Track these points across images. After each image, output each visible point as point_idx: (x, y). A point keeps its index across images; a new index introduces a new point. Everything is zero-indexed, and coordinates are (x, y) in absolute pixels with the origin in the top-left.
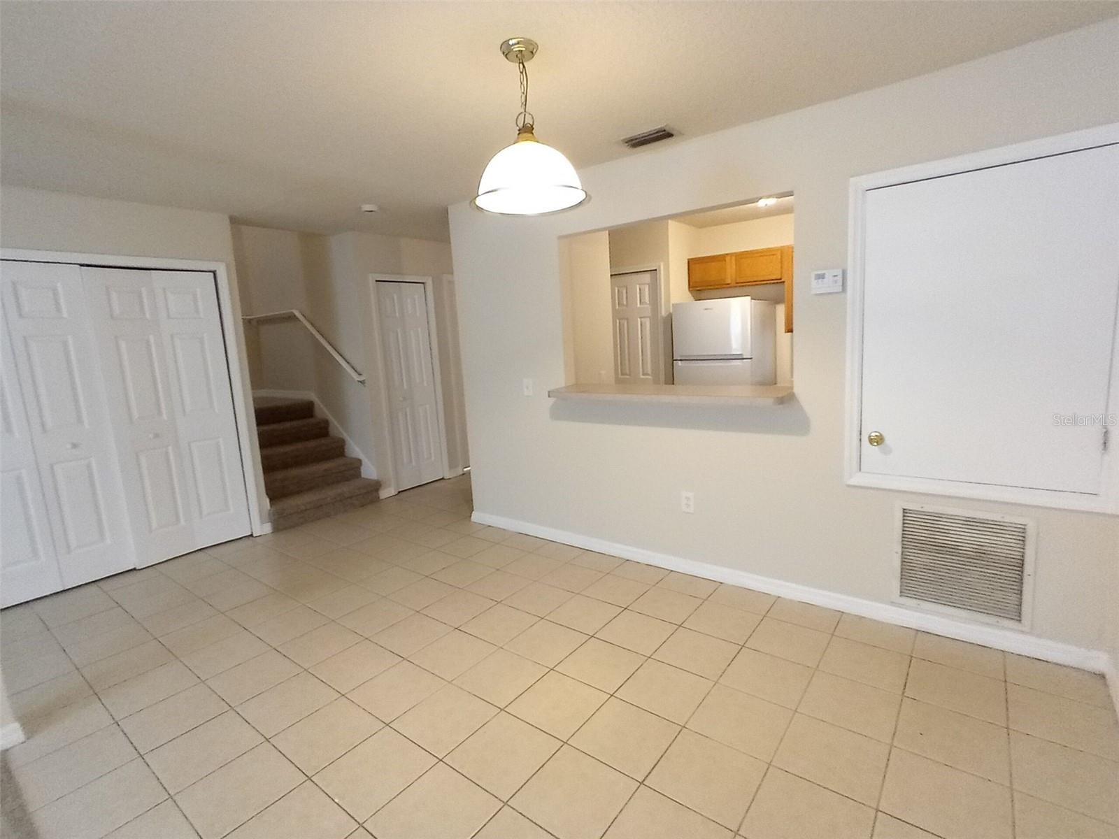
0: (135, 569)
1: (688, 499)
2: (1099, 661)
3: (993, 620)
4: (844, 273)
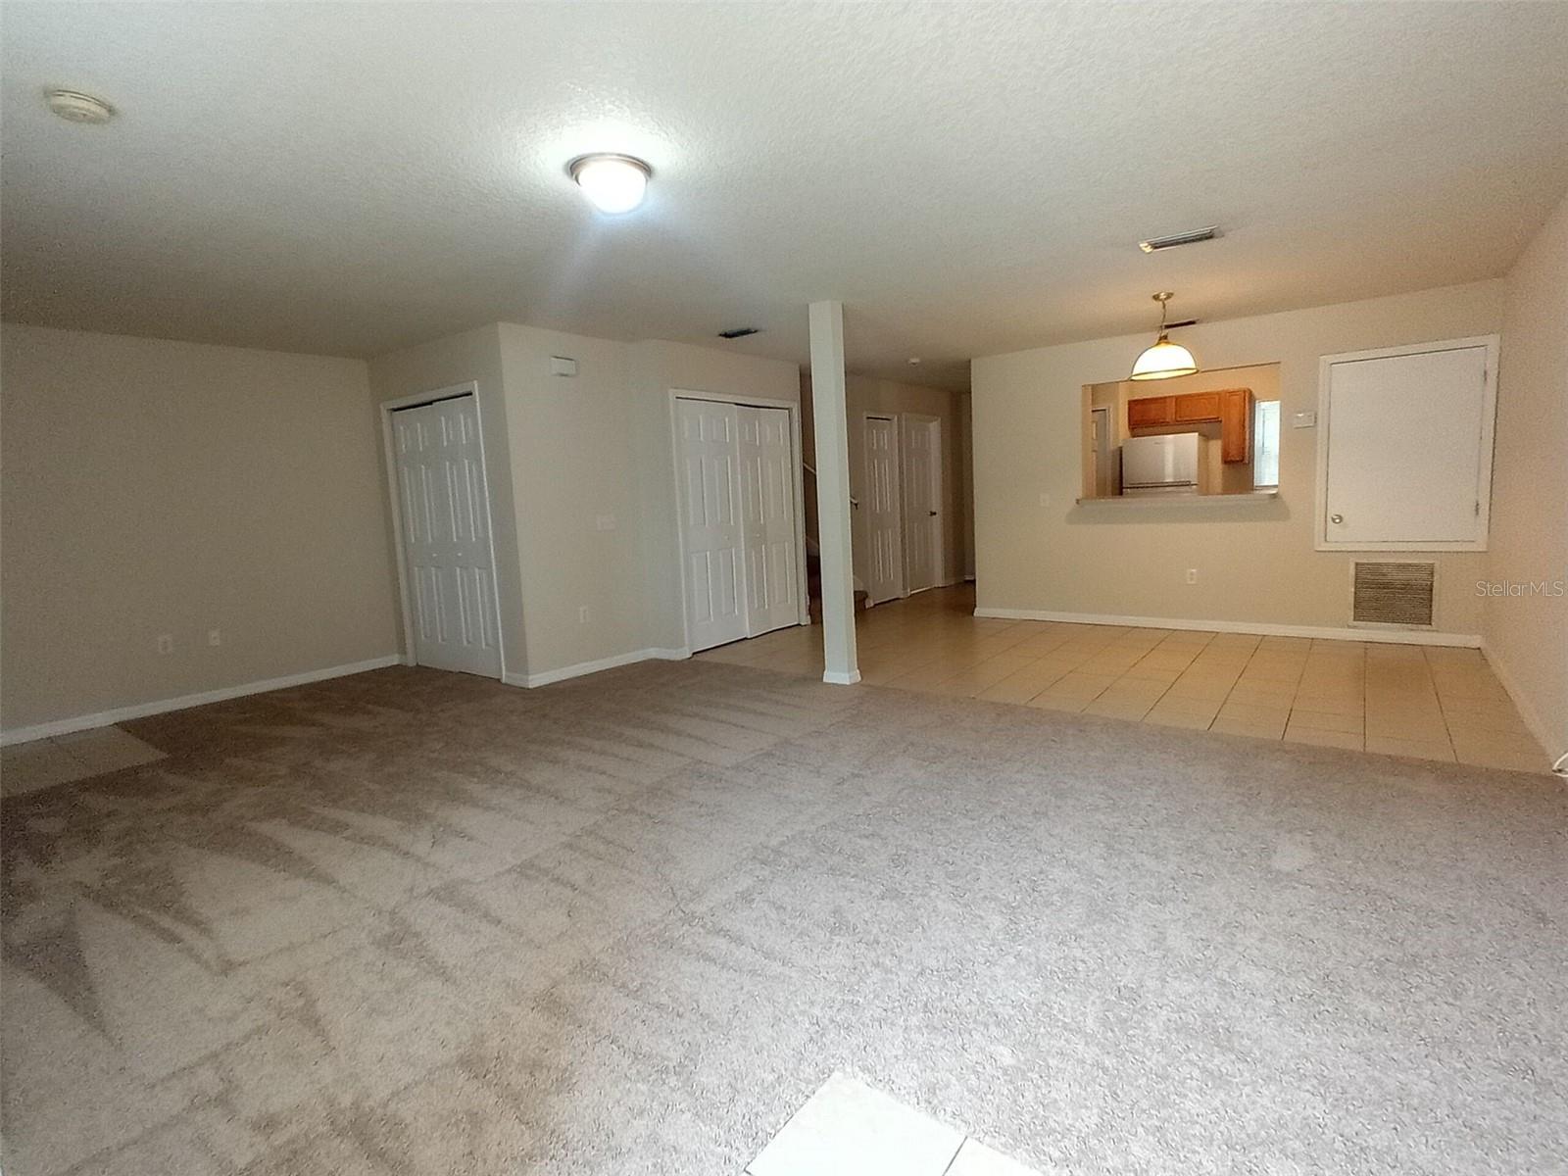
0: (746, 639)
1: (1192, 574)
2: (1476, 641)
3: (1414, 626)
4: (1316, 414)
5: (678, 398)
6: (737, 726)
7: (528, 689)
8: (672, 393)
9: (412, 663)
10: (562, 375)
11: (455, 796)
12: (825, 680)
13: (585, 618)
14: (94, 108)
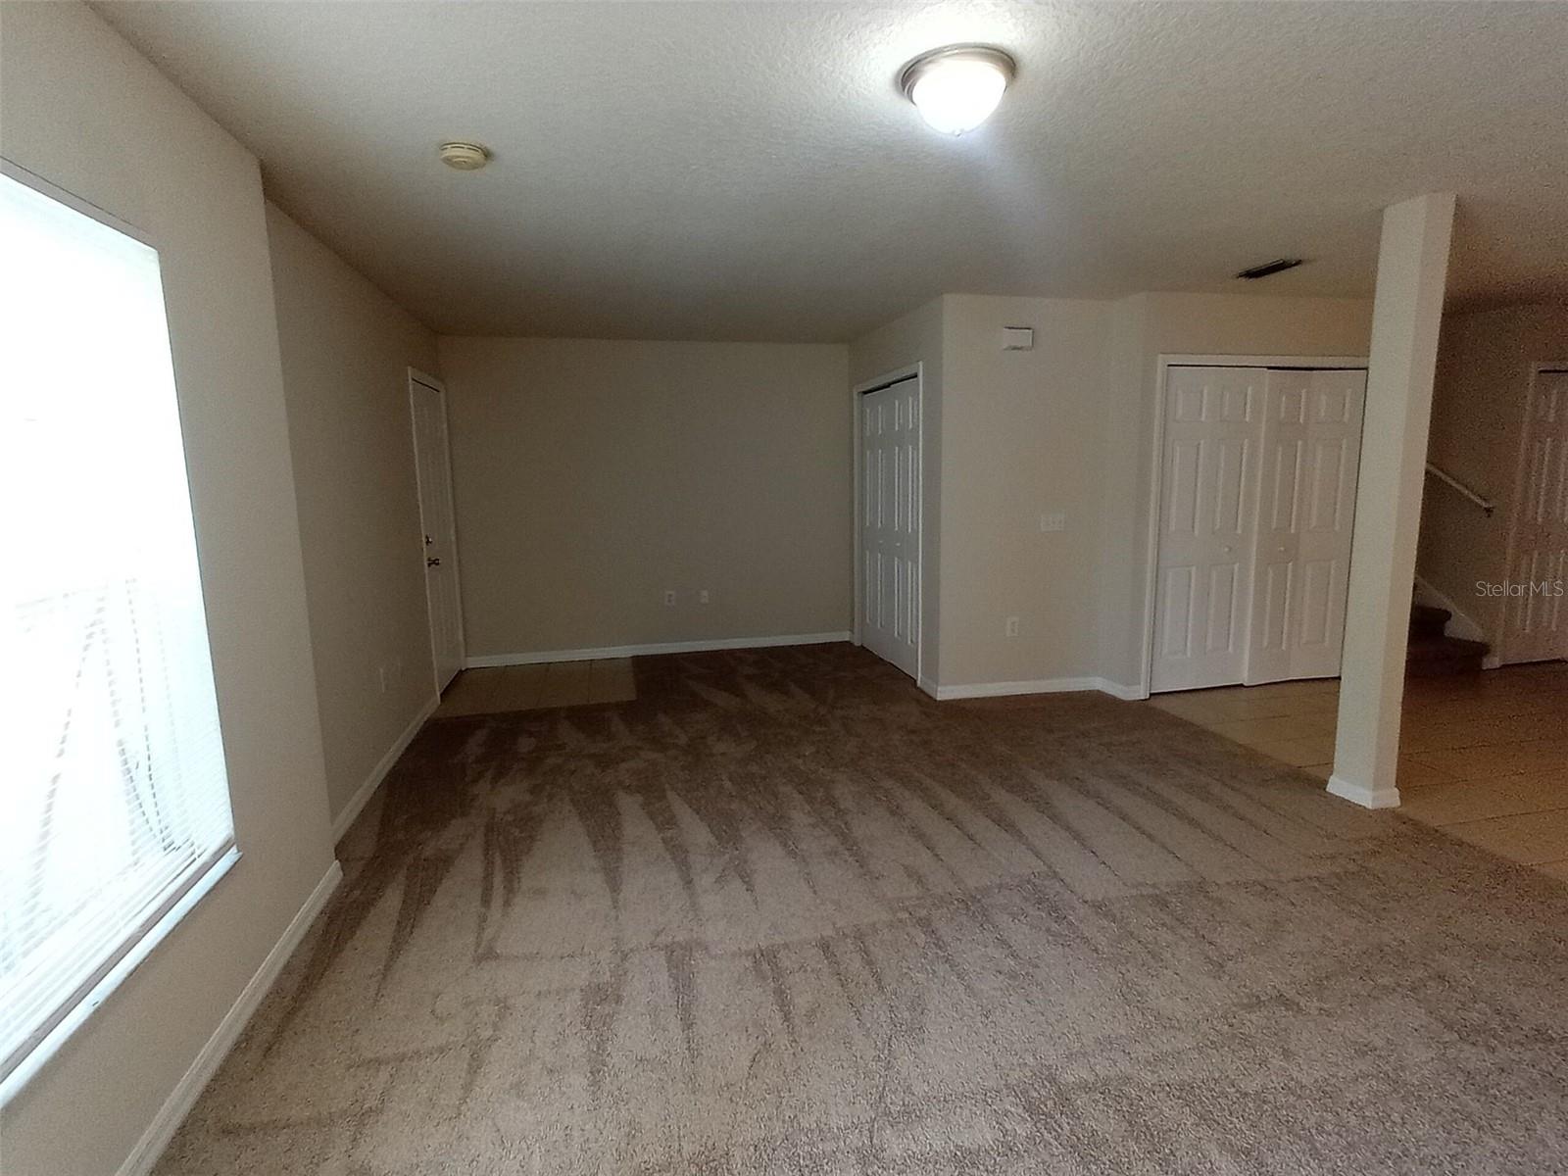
0: (1242, 685)
5: (1169, 365)
6: (1143, 833)
7: (936, 700)
8: (1161, 361)
9: (857, 643)
10: (1015, 348)
11: (777, 824)
12: (1330, 788)
13: (1013, 631)
14: (471, 154)
